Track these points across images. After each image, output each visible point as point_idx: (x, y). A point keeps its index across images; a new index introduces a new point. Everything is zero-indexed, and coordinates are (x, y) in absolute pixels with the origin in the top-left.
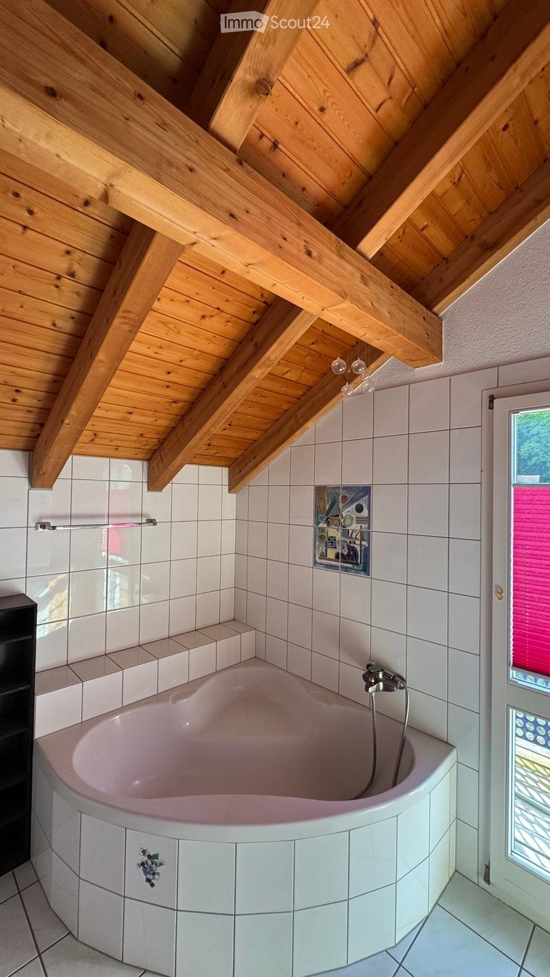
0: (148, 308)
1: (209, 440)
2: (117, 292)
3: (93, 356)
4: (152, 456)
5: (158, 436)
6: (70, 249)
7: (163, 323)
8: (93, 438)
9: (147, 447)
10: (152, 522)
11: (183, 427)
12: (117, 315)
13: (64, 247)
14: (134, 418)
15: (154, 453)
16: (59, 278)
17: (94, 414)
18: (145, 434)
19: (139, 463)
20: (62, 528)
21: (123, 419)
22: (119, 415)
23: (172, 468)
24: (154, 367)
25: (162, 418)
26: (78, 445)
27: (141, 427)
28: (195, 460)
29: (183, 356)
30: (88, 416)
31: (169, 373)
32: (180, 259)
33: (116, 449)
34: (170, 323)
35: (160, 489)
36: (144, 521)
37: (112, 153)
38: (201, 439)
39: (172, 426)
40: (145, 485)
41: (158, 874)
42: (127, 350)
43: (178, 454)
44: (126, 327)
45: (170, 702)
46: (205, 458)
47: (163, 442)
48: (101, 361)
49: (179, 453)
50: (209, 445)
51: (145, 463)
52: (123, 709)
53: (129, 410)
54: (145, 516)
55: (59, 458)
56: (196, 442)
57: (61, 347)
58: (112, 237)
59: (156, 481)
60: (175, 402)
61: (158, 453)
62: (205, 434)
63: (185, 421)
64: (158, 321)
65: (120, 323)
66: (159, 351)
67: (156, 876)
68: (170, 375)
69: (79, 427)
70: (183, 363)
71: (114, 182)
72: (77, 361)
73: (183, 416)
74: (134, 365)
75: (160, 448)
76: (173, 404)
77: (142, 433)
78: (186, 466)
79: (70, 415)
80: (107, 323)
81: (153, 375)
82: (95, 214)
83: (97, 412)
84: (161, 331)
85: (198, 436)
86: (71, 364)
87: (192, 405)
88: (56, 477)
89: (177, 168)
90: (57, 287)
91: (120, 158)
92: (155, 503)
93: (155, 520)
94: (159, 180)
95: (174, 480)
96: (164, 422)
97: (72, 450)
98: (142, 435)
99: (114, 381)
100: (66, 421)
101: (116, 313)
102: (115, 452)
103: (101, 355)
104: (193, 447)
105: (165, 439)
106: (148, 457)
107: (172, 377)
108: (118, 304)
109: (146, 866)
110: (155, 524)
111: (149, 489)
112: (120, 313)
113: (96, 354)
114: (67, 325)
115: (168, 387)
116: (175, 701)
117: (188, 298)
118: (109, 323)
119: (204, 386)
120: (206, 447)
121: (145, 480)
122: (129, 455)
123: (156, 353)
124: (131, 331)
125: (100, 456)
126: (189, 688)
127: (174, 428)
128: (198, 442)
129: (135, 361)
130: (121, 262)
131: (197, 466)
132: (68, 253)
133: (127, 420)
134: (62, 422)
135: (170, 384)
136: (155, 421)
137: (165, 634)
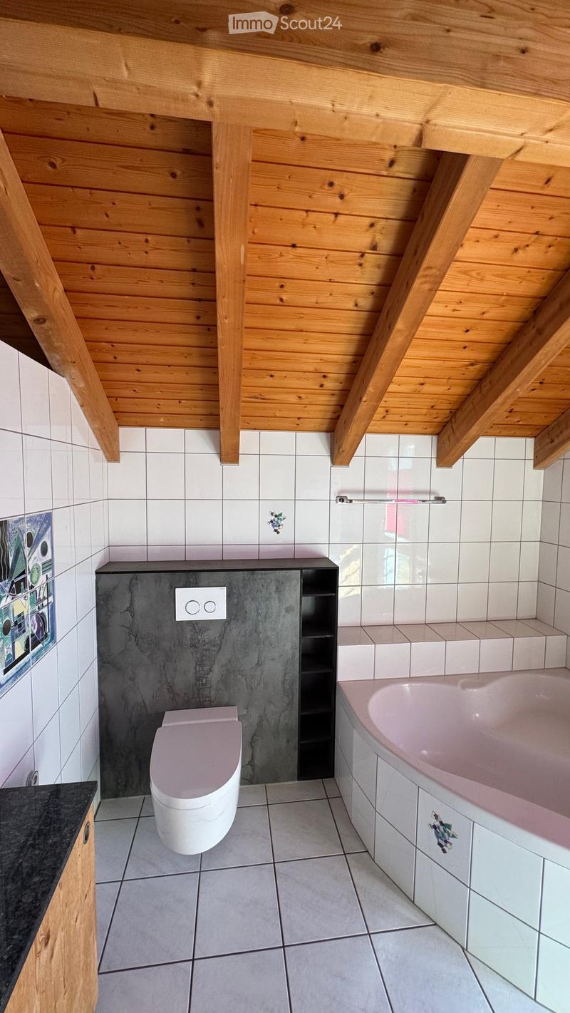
0: (451, 258)
1: (511, 405)
2: (418, 251)
3: (391, 327)
4: (442, 430)
5: (450, 407)
6: (373, 220)
7: (465, 273)
8: (385, 414)
9: (437, 420)
10: (441, 500)
11: (480, 393)
12: (419, 275)
13: (368, 221)
14: (426, 388)
15: (444, 426)
16: (362, 255)
17: (389, 390)
18: (435, 405)
19: (428, 438)
20: (357, 502)
21: (415, 392)
22: (412, 388)
23: (465, 441)
24: (451, 327)
25: (455, 385)
26: (372, 423)
27: (432, 399)
28: (491, 431)
29: (486, 307)
30: (382, 392)
31: (467, 331)
32: (492, 186)
33: (406, 425)
34: (473, 270)
35: (450, 465)
36: (432, 498)
37: (432, 81)
38: (503, 403)
39: (467, 393)
40: (434, 461)
41: (451, 844)
42: (425, 314)
43: (473, 425)
44: (427, 286)
45: (459, 687)
46: (505, 429)
47: (455, 413)
48: (399, 331)
49: (476, 422)
50: (510, 412)
51: (435, 438)
52: (410, 679)
53: (422, 380)
54: (434, 493)
55: (356, 435)
56: (496, 407)
57: (360, 326)
58: (415, 190)
59: (446, 457)
60: (472, 365)
61: (449, 425)
62: (508, 397)
63: (483, 385)
64: (459, 272)
65: (421, 284)
66: (458, 307)
67: (448, 845)
68: (469, 333)
69: (375, 404)
70: (486, 316)
71: (432, 115)
72: (375, 336)
73: (481, 380)
74: (429, 329)
75: (451, 420)
76: (470, 367)
77: (432, 404)
78: (481, 438)
79: (367, 392)
80: (407, 287)
81: (449, 337)
82: (399, 172)
83: (392, 388)
84: (460, 284)
85: (500, 400)
86: (369, 340)
87: (493, 364)
88: (352, 455)
89: (507, 58)
90: (360, 265)
91: (441, 82)
92: (444, 480)
93: (443, 498)
94: (483, 86)
95: (466, 455)
96: (458, 390)
97: (366, 428)
98: (433, 407)
99: (409, 352)
100: (364, 399)
101: (417, 272)
102: (404, 428)
103: (400, 325)
104: (493, 414)
105: (458, 409)
106: (438, 430)
107: (472, 336)
108: (418, 264)
109: (438, 830)
110: (444, 502)
111: (438, 465)
112: (421, 273)
113: (394, 325)
114: (366, 303)
115: (465, 348)
116: (464, 686)
117: (495, 233)
118: (409, 286)
119: (509, 339)
120: (507, 414)
121: (434, 455)
122: (420, 430)
123: (454, 310)
124: (430, 290)
125: (390, 433)
126: (480, 679)
127: (469, 395)
128: (498, 408)
129: (433, 325)
130: (423, 215)
131: (493, 438)
132: (372, 225)
133: (419, 392)
134: (361, 399)
135: (467, 344)
136: (446, 391)
137: (453, 618)
